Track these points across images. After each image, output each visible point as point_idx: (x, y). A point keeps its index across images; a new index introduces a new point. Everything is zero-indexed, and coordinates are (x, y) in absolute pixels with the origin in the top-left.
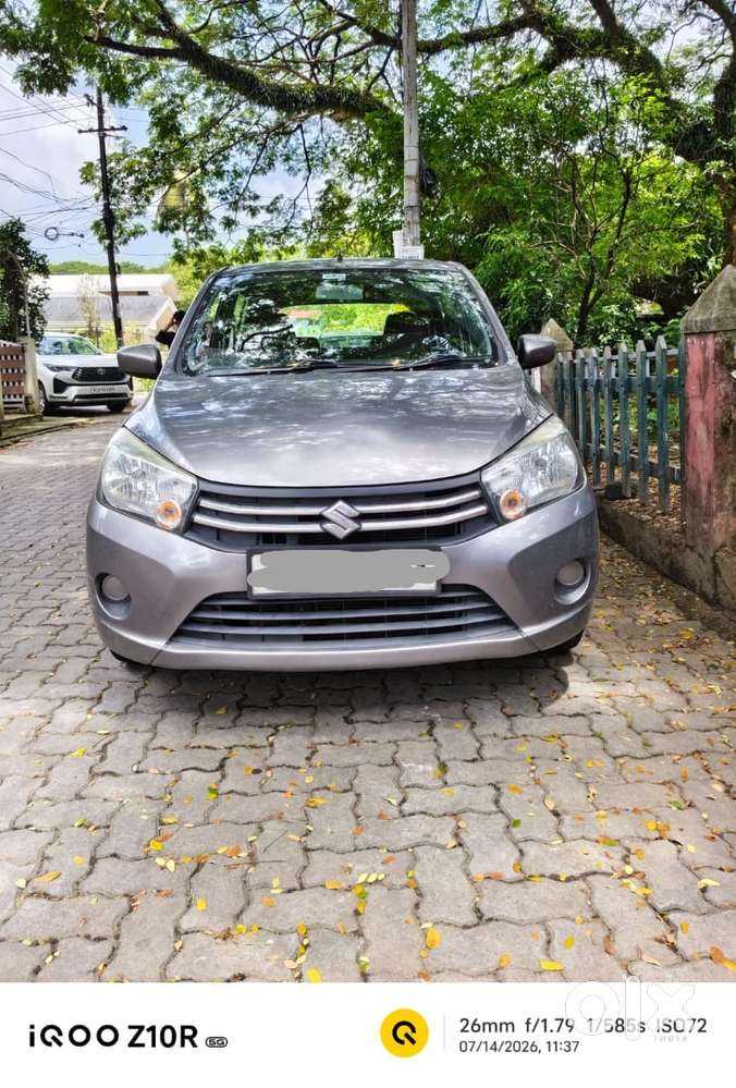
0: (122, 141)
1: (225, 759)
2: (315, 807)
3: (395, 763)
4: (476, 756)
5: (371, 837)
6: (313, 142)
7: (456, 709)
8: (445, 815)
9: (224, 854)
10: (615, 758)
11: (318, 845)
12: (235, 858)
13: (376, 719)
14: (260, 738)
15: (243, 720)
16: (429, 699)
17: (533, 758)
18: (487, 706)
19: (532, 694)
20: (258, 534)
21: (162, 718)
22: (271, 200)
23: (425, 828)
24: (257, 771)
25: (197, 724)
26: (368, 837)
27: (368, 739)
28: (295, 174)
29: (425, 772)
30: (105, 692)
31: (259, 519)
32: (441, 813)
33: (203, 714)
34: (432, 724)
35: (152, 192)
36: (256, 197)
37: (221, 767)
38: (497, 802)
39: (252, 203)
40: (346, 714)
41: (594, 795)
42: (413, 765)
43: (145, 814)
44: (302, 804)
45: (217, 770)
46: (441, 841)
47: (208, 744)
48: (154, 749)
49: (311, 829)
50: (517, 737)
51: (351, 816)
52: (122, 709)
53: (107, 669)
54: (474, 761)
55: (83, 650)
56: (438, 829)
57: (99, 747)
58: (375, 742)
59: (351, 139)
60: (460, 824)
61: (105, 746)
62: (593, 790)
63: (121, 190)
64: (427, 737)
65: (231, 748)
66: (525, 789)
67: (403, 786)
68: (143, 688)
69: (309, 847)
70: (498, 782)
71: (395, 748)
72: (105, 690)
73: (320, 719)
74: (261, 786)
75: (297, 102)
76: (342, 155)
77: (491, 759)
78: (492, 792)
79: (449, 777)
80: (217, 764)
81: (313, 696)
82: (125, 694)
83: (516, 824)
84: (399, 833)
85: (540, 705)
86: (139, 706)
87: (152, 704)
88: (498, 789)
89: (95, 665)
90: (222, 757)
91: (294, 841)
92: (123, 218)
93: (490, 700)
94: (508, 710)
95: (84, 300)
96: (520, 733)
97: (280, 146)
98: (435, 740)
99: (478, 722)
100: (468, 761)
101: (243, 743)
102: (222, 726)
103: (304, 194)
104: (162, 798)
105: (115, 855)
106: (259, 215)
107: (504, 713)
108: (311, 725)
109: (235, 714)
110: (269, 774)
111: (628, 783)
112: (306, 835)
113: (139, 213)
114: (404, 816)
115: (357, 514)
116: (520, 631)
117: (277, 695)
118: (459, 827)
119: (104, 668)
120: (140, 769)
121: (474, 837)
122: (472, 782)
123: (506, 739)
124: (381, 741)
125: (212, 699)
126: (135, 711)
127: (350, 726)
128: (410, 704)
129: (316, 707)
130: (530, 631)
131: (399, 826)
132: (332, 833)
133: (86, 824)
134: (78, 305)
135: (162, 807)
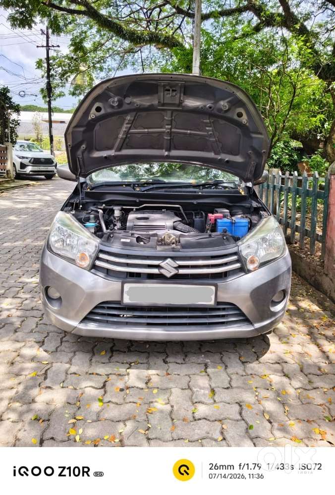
0: (56, 52)
1: (106, 381)
2: (152, 413)
3: (189, 388)
4: (229, 386)
5: (180, 432)
6: (145, 57)
7: (217, 357)
8: (216, 420)
9: (107, 440)
10: (295, 389)
11: (154, 436)
12: (113, 442)
13: (179, 361)
14: (122, 370)
15: (114, 359)
16: (204, 351)
17: (256, 388)
18: (232, 356)
19: (253, 350)
20: (127, 273)
21: (75, 355)
23: (206, 428)
24: (122, 390)
25: (91, 360)
26: (179, 432)
27: (176, 373)
29: (204, 394)
30: (46, 339)
31: (128, 265)
32: (213, 419)
33: (94, 354)
34: (206, 366)
35: (69, 76)
37: (104, 386)
38: (240, 414)
40: (164, 358)
41: (287, 411)
42: (198, 389)
43: (67, 413)
44: (145, 411)
45: (102, 388)
46: (215, 437)
47: (98, 372)
48: (71, 374)
49: (150, 426)
50: (248, 375)
51: (170, 419)
52: (54, 349)
53: (47, 325)
54: (228, 388)
55: (35, 313)
56: (212, 428)
57: (43, 372)
58: (179, 375)
59: (163, 57)
60: (223, 426)
61: (46, 370)
62: (287, 408)
63: (55, 74)
64: (204, 373)
65: (108, 375)
66: (253, 406)
67: (194, 402)
68: (65, 337)
69: (150, 437)
70: (241, 402)
71: (188, 379)
72: (46, 337)
73: (152, 361)
74: (124, 399)
75: (140, 39)
76: (159, 64)
77: (236, 387)
78: (237, 408)
79: (217, 398)
80: (102, 385)
81: (148, 346)
82: (56, 340)
83: (251, 427)
84: (194, 430)
85: (258, 357)
86: (63, 348)
87: (69, 347)
88: (241, 406)
89: (41, 322)
90: (104, 381)
91: (142, 433)
92: (55, 87)
93: (233, 353)
94: (243, 359)
95: (35, 124)
96: (249, 372)
97: (130, 58)
98: (208, 375)
99: (228, 365)
100: (225, 388)
101: (114, 372)
102: (104, 362)
104: (75, 404)
105: (52, 438)
107: (241, 361)
108: (147, 363)
109: (110, 355)
110: (128, 391)
111: (303, 404)
112: (148, 430)
113: (62, 86)
114: (195, 420)
115: (177, 266)
116: (253, 325)
117: (130, 345)
118: (223, 428)
119: (45, 324)
120: (64, 386)
121: (231, 435)
122: (228, 401)
123: (242, 376)
124: (182, 375)
125: (98, 346)
126: (61, 351)
127: (166, 365)
128: (195, 353)
129: (149, 353)
130: (257, 325)
131: (193, 426)
132: (161, 429)
133: (38, 418)
134: (32, 126)
135: (75, 410)
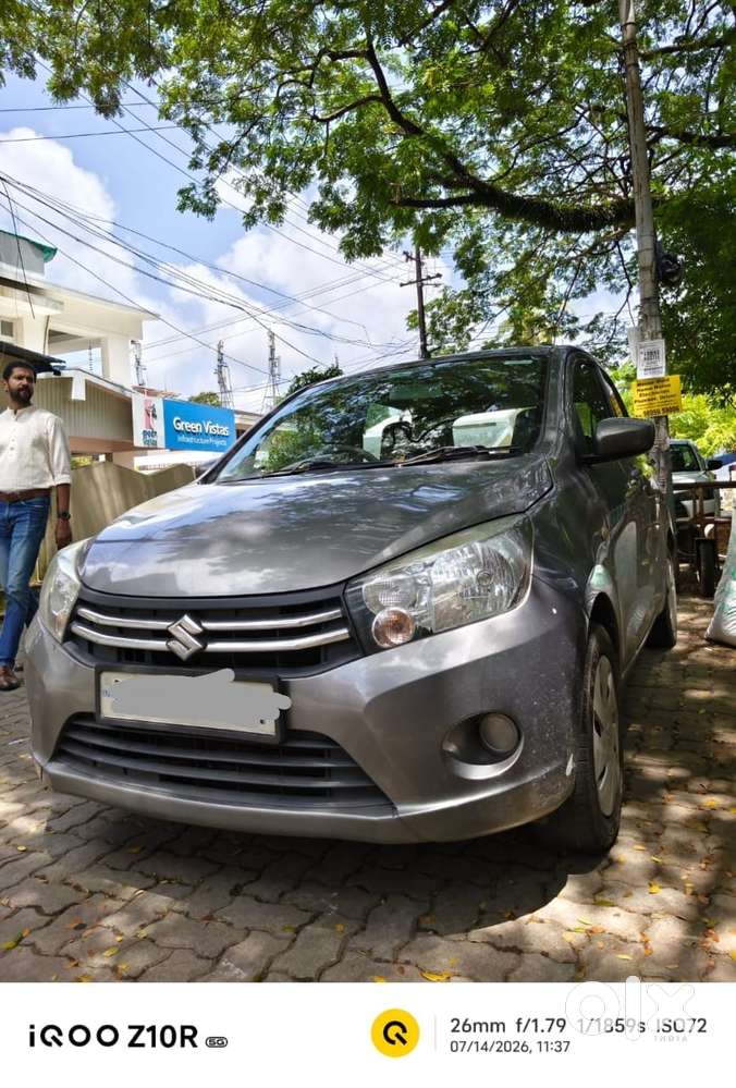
0: (442, 287)
1: (74, 905)
3: (218, 956)
13: (265, 896)
14: (130, 889)
15: (142, 865)
16: (351, 884)
18: (406, 908)
20: (119, 650)
21: (84, 845)
22: (592, 318)
24: (81, 926)
25: (101, 858)
28: (618, 291)
31: (121, 631)
33: (118, 849)
34: (315, 918)
36: (575, 320)
37: (60, 912)
39: (571, 326)
40: (243, 882)
42: (232, 965)
45: (52, 915)
47: (81, 883)
48: (35, 877)
52: (65, 828)
58: (230, 924)
61: (6, 863)
64: (290, 933)
65: (93, 893)
71: (239, 938)
72: (78, 805)
73: (210, 883)
74: (63, 946)
80: (60, 909)
85: (477, 924)
90: (74, 901)
93: (419, 902)
94: (426, 921)
97: (601, 267)
98: (294, 940)
101: (110, 890)
102: (117, 866)
103: (626, 307)
106: (577, 338)
107: (416, 924)
108: (194, 886)
109: (144, 856)
110: (88, 932)
115: (202, 631)
116: (394, 809)
124: (237, 926)
125: (145, 835)
128: (324, 886)
